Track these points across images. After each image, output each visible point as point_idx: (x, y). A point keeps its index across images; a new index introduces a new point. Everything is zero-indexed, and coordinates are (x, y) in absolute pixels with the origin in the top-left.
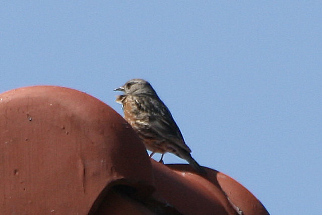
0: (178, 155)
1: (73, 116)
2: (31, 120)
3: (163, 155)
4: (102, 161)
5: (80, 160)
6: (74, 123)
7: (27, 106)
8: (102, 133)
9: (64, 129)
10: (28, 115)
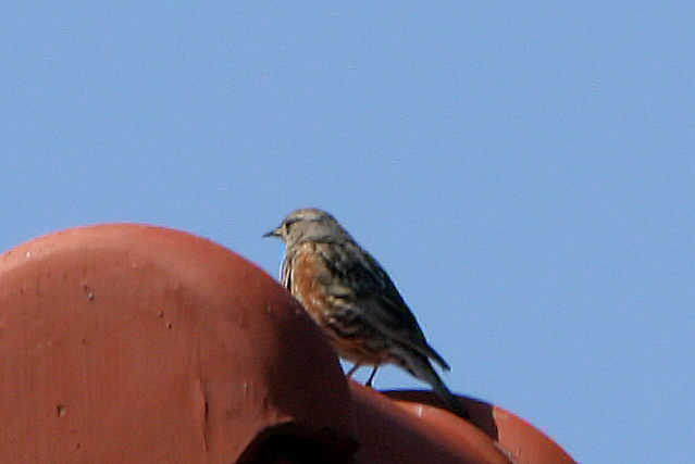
0: (411, 371)
1: (182, 288)
2: (92, 299)
3: (374, 372)
4: (245, 385)
5: (198, 383)
6: (184, 303)
7: (85, 269)
8: (244, 325)
9: (162, 316)
10: (86, 288)
